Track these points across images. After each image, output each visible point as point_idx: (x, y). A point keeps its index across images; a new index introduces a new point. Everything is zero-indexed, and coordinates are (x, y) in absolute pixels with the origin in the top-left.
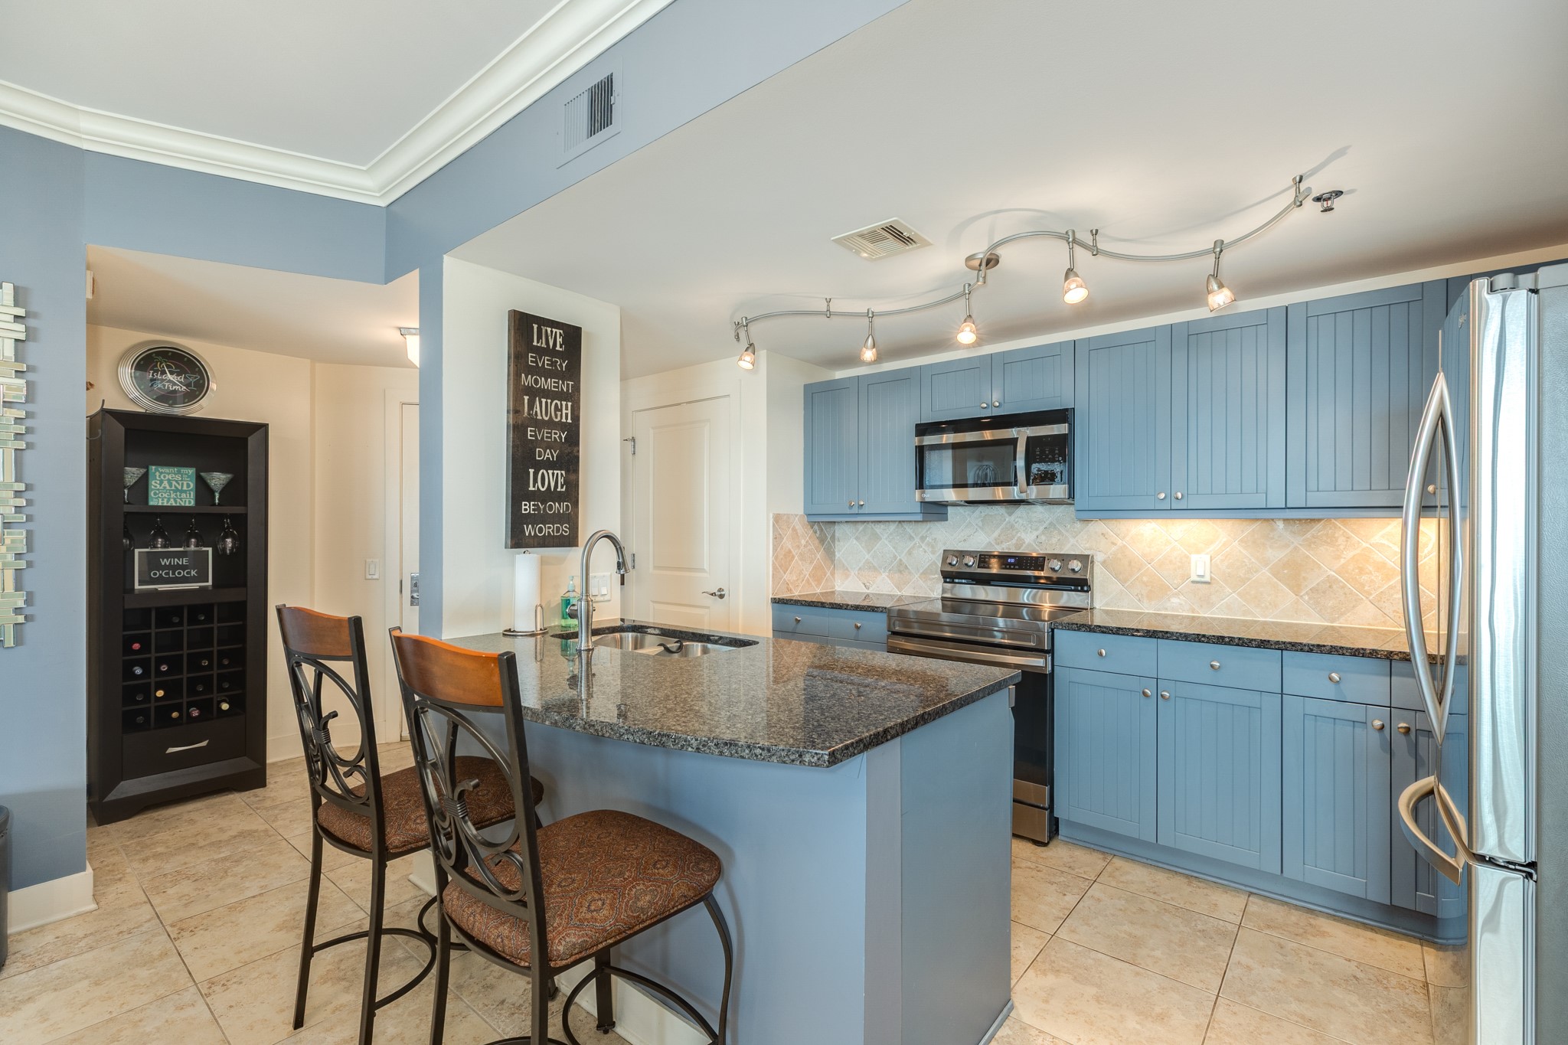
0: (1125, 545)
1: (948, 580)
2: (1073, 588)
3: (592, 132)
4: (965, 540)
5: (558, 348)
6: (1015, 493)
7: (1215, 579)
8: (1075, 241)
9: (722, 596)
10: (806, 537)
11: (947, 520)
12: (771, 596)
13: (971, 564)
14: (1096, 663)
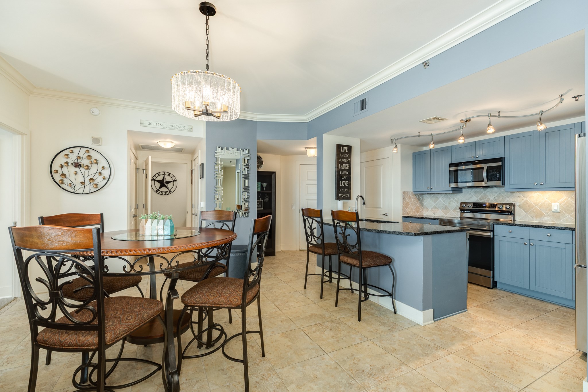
0: (527, 200)
1: (462, 212)
2: (507, 214)
3: (361, 110)
4: (468, 199)
5: (346, 152)
6: (483, 184)
7: (561, 211)
8: (491, 116)
9: (387, 215)
10: (413, 199)
11: (462, 193)
12: (402, 215)
13: (470, 206)
14: (508, 235)
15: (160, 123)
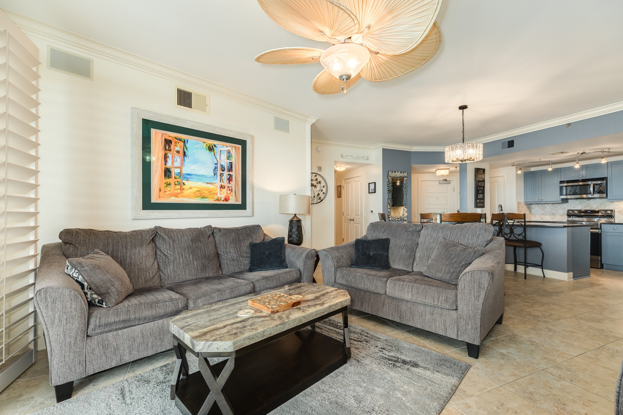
1: (569, 216)
2: (609, 217)
3: (509, 147)
4: (574, 207)
5: (482, 173)
6: (590, 196)
8: (604, 152)
10: (525, 208)
11: (569, 203)
13: (576, 212)
14: (613, 231)
15: (351, 155)
